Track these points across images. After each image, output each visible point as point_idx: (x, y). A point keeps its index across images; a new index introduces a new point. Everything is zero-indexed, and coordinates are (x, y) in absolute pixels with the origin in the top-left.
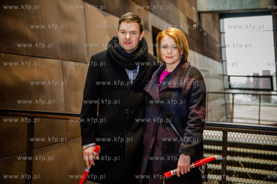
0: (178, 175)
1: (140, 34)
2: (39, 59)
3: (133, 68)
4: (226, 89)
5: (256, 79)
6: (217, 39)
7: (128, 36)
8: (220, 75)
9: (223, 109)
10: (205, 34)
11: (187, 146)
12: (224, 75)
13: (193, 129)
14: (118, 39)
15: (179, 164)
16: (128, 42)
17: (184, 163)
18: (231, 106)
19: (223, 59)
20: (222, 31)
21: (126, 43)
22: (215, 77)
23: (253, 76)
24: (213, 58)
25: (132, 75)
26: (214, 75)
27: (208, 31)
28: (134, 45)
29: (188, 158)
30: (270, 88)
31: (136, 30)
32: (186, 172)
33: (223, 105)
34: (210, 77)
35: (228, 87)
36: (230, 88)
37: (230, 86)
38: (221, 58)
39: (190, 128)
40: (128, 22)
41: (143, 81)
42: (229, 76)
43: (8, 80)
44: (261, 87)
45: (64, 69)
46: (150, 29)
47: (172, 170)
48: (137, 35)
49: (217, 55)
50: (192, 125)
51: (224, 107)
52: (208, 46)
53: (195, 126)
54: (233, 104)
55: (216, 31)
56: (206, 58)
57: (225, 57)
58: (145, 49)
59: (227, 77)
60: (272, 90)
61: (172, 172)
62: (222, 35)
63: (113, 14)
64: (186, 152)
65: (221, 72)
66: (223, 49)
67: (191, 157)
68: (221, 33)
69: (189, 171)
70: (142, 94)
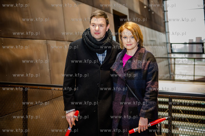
0: (139, 132)
1: (107, 27)
2: (29, 41)
3: (102, 52)
4: (169, 53)
5: (191, 45)
6: (162, 16)
7: (97, 28)
8: (165, 43)
9: (167, 69)
10: (153, 13)
11: (145, 111)
12: (167, 43)
13: (150, 99)
14: (90, 31)
15: (140, 124)
16: (97, 33)
17: (143, 123)
18: (173, 65)
19: (167, 31)
20: (165, 10)
21: (95, 33)
22: (160, 45)
23: (189, 43)
24: (159, 30)
25: (101, 58)
26: (160, 43)
27: (155, 11)
28: (102, 35)
29: (146, 120)
30: (202, 51)
31: (103, 23)
32: (145, 130)
33: (167, 65)
34: (157, 45)
35: (170, 52)
36: (172, 52)
37: (172, 50)
38: (165, 30)
39: (147, 98)
40: (97, 17)
41: (110, 62)
42: (171, 44)
43: (7, 58)
44: (195, 51)
45: (48, 46)
46: (112, 12)
47: (135, 128)
48: (104, 27)
49: (162, 28)
50: (148, 96)
51: (168, 66)
52: (155, 22)
53: (150, 97)
54: (174, 64)
55: (161, 10)
56: (154, 31)
57: (168, 29)
58: (111, 38)
59: (170, 44)
60: (203, 53)
61: (134, 129)
62: (165, 13)
63: (83, 2)
64: (145, 116)
65: (165, 41)
66: (166, 23)
67: (148, 119)
68: (164, 11)
69: (147, 128)
70: (109, 71)
